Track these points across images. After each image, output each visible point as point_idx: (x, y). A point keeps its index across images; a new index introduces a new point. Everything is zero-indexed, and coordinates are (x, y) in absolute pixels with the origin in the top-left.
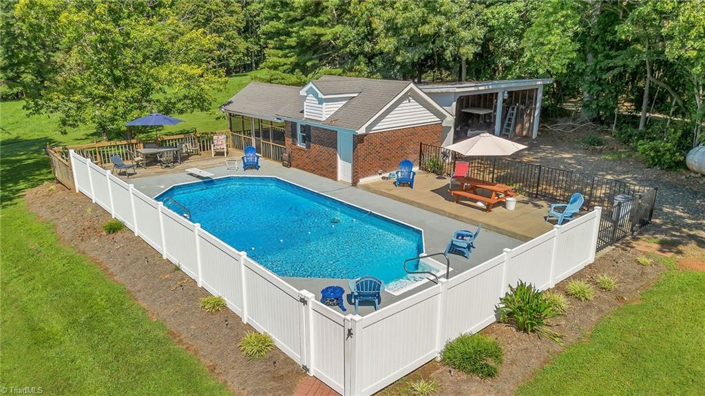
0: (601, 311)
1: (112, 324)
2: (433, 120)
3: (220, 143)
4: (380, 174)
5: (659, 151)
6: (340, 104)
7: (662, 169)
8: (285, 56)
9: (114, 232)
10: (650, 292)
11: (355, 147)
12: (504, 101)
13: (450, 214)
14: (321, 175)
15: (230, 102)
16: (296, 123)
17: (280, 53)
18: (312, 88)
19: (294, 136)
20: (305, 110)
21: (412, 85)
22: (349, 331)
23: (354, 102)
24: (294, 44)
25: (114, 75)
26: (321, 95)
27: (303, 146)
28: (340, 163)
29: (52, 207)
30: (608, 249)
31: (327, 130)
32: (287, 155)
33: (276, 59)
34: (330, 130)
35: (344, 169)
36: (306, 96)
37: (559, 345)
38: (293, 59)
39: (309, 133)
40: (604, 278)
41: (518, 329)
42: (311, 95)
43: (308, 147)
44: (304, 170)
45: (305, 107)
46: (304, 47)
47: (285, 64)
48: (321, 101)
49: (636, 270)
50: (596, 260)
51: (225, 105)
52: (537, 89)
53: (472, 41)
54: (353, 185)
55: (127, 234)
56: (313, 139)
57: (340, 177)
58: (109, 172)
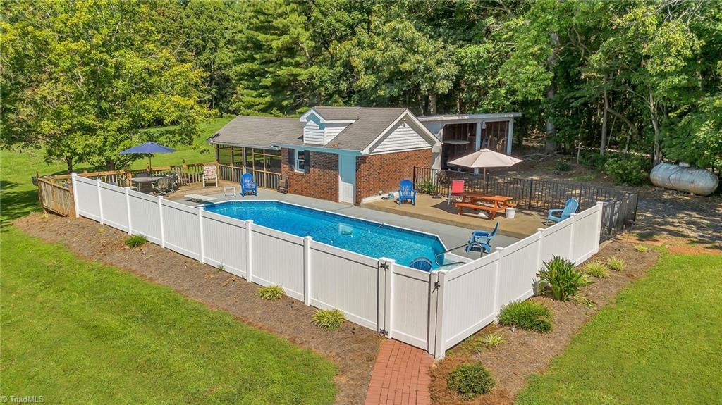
0: (618, 285)
1: (174, 316)
2: (424, 145)
3: (210, 173)
4: (380, 194)
5: (627, 170)
6: (339, 130)
7: (630, 185)
8: (260, 96)
9: (137, 246)
10: (655, 270)
11: (358, 167)
12: (482, 130)
13: (457, 223)
14: (321, 198)
15: (218, 135)
16: (294, 150)
17: (255, 93)
18: (312, 114)
19: (291, 162)
20: (305, 136)
21: (407, 112)
22: (436, 284)
23: (351, 128)
24: (269, 84)
25: (100, 107)
26: (322, 121)
27: (302, 172)
28: (341, 184)
29: (56, 230)
30: (607, 243)
31: (328, 154)
32: (283, 181)
33: (250, 99)
34: (332, 154)
35: (346, 190)
36: (306, 123)
37: (593, 309)
38: (268, 99)
39: (307, 158)
40: (613, 260)
41: (555, 299)
42: (311, 121)
43: (307, 172)
44: (302, 194)
45: (305, 133)
46: (279, 87)
47: (260, 103)
48: (322, 126)
49: (637, 255)
50: (599, 251)
51: (212, 138)
52: (508, 121)
53: (447, 77)
54: (355, 205)
55: (153, 247)
56: (312, 163)
57: (341, 199)
58: (128, 188)
